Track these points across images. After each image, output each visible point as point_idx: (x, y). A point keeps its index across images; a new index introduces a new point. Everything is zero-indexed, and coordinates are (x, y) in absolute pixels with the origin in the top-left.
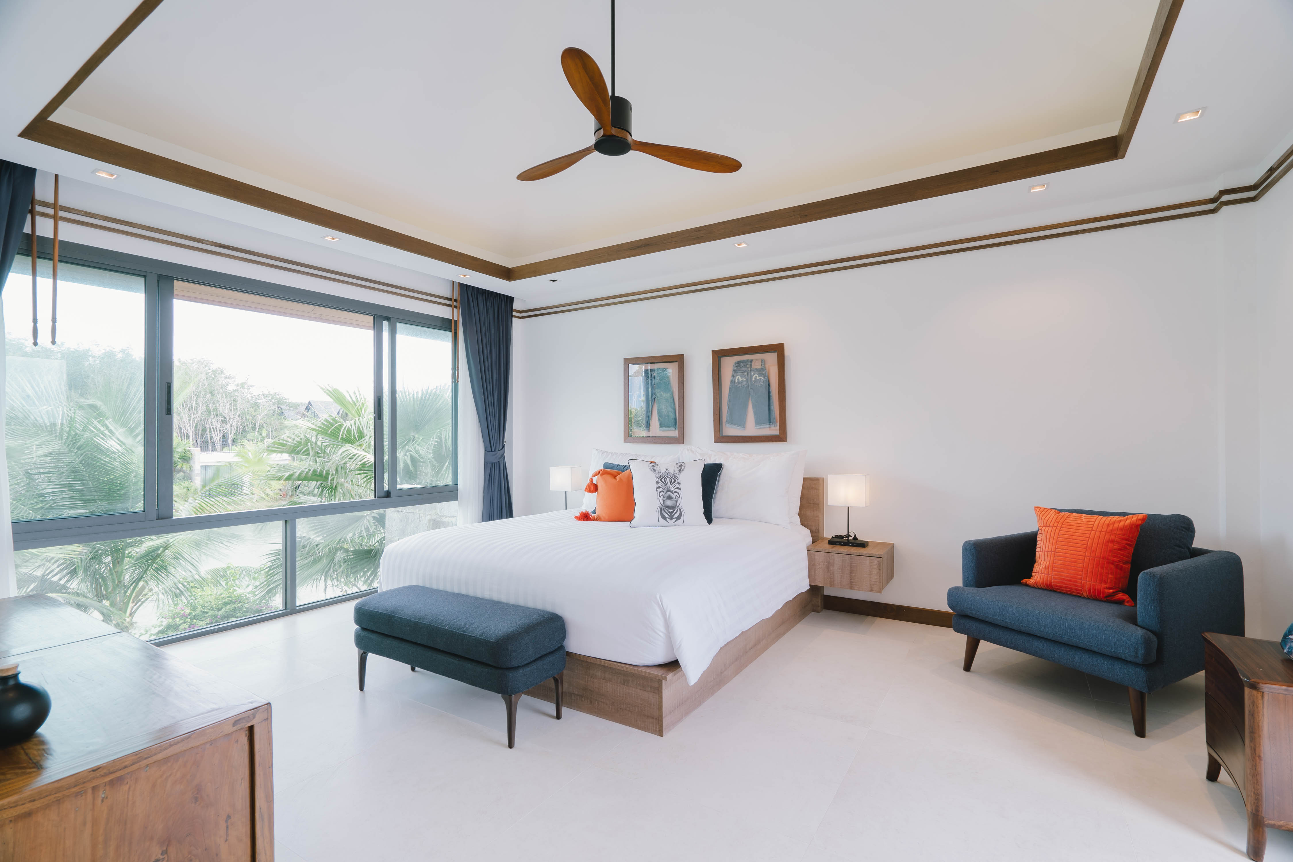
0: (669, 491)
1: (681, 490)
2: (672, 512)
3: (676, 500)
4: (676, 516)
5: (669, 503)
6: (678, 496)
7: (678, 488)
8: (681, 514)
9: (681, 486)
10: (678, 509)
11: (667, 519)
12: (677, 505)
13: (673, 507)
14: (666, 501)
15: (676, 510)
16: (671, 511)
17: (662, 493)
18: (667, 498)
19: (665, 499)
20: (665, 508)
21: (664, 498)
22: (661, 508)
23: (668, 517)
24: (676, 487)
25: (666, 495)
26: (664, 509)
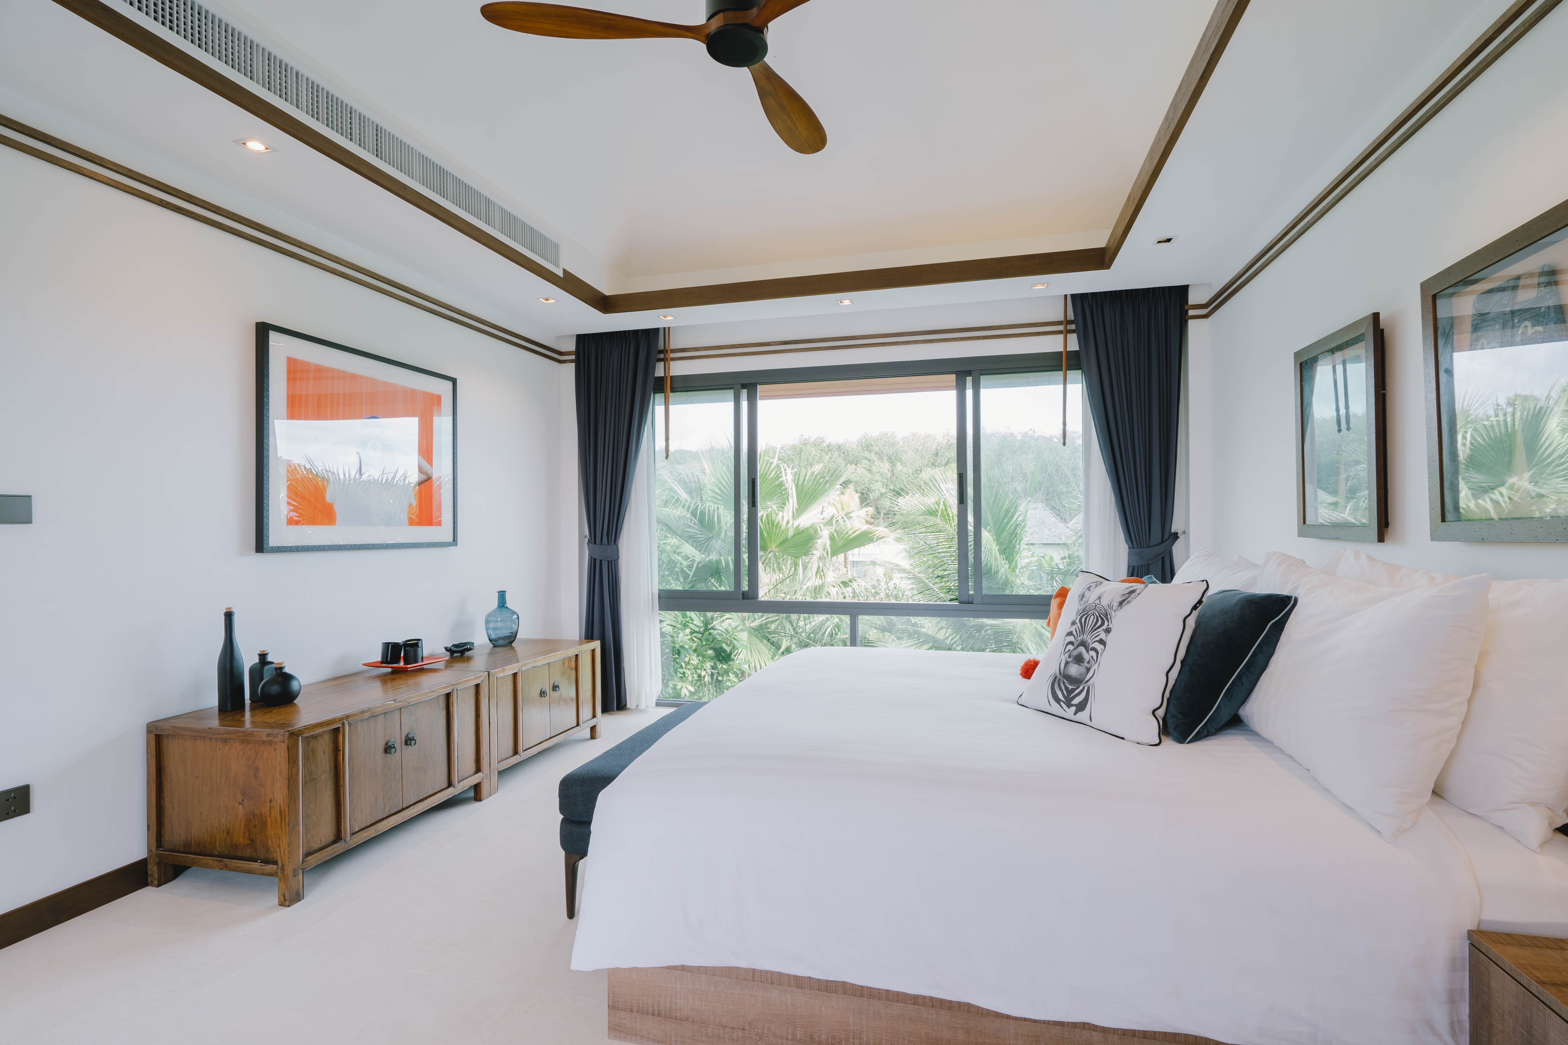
0: (1083, 644)
1: (1105, 646)
2: (1073, 690)
3: (1088, 666)
4: (1076, 701)
5: (1074, 670)
6: (1095, 658)
7: (1102, 642)
8: (1086, 699)
9: (1110, 639)
10: (1084, 688)
11: (1062, 703)
12: (1087, 679)
13: (1077, 681)
14: (1071, 664)
15: (1081, 688)
16: (1070, 687)
17: (1070, 647)
18: (1074, 659)
19: (1071, 659)
20: (1062, 678)
21: (1070, 657)
22: (1056, 677)
23: (1063, 699)
24: (1098, 639)
25: (1075, 653)
26: (1059, 679)
